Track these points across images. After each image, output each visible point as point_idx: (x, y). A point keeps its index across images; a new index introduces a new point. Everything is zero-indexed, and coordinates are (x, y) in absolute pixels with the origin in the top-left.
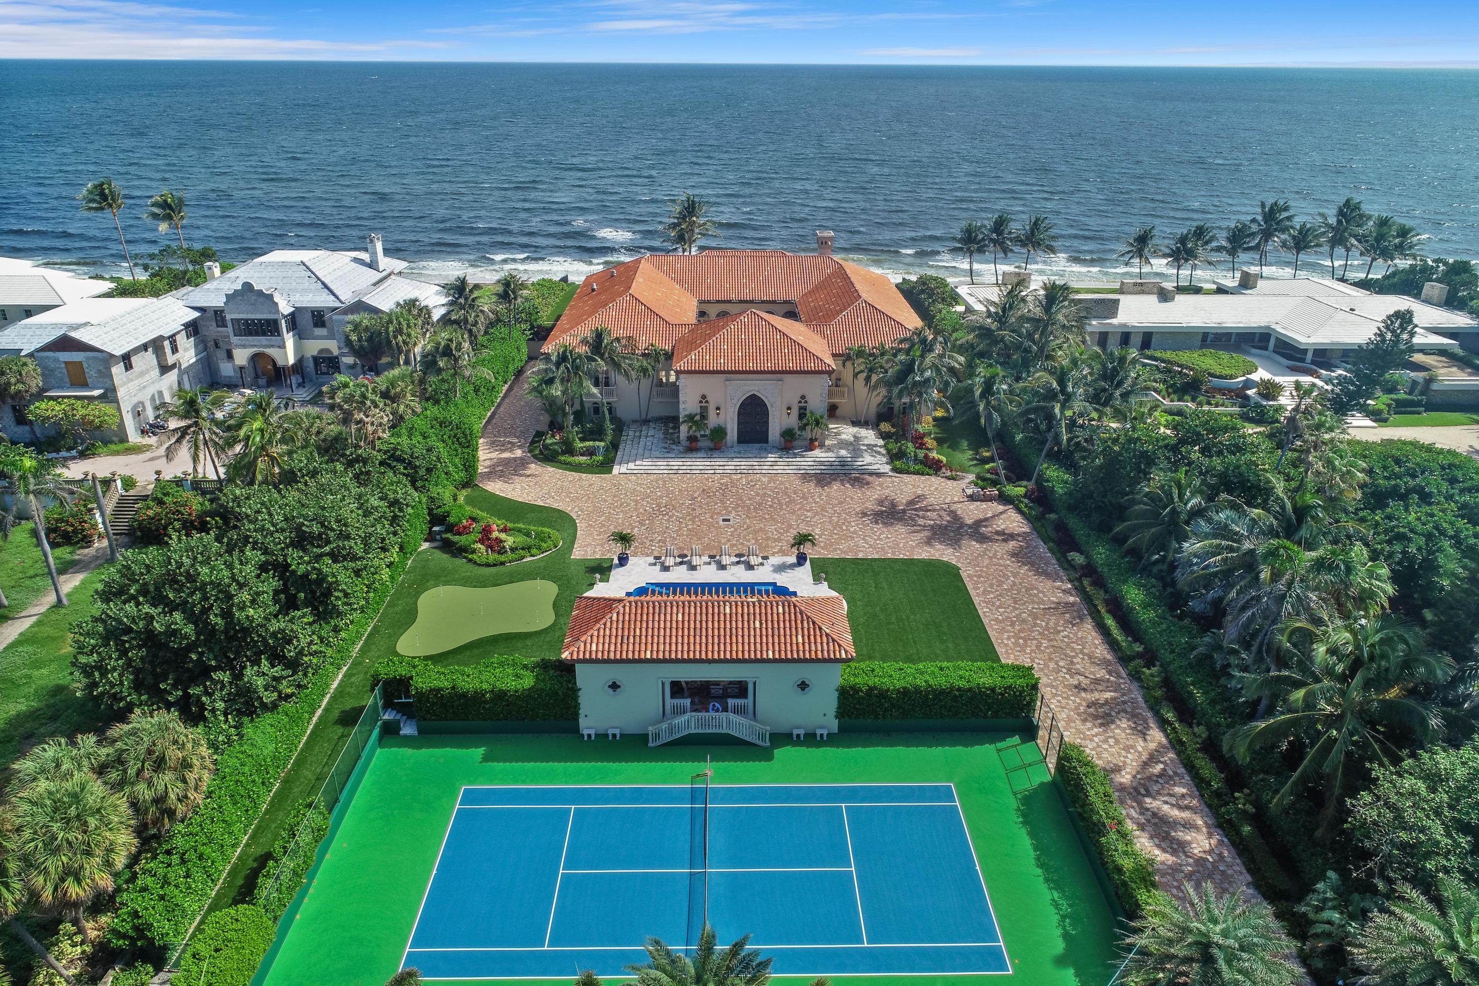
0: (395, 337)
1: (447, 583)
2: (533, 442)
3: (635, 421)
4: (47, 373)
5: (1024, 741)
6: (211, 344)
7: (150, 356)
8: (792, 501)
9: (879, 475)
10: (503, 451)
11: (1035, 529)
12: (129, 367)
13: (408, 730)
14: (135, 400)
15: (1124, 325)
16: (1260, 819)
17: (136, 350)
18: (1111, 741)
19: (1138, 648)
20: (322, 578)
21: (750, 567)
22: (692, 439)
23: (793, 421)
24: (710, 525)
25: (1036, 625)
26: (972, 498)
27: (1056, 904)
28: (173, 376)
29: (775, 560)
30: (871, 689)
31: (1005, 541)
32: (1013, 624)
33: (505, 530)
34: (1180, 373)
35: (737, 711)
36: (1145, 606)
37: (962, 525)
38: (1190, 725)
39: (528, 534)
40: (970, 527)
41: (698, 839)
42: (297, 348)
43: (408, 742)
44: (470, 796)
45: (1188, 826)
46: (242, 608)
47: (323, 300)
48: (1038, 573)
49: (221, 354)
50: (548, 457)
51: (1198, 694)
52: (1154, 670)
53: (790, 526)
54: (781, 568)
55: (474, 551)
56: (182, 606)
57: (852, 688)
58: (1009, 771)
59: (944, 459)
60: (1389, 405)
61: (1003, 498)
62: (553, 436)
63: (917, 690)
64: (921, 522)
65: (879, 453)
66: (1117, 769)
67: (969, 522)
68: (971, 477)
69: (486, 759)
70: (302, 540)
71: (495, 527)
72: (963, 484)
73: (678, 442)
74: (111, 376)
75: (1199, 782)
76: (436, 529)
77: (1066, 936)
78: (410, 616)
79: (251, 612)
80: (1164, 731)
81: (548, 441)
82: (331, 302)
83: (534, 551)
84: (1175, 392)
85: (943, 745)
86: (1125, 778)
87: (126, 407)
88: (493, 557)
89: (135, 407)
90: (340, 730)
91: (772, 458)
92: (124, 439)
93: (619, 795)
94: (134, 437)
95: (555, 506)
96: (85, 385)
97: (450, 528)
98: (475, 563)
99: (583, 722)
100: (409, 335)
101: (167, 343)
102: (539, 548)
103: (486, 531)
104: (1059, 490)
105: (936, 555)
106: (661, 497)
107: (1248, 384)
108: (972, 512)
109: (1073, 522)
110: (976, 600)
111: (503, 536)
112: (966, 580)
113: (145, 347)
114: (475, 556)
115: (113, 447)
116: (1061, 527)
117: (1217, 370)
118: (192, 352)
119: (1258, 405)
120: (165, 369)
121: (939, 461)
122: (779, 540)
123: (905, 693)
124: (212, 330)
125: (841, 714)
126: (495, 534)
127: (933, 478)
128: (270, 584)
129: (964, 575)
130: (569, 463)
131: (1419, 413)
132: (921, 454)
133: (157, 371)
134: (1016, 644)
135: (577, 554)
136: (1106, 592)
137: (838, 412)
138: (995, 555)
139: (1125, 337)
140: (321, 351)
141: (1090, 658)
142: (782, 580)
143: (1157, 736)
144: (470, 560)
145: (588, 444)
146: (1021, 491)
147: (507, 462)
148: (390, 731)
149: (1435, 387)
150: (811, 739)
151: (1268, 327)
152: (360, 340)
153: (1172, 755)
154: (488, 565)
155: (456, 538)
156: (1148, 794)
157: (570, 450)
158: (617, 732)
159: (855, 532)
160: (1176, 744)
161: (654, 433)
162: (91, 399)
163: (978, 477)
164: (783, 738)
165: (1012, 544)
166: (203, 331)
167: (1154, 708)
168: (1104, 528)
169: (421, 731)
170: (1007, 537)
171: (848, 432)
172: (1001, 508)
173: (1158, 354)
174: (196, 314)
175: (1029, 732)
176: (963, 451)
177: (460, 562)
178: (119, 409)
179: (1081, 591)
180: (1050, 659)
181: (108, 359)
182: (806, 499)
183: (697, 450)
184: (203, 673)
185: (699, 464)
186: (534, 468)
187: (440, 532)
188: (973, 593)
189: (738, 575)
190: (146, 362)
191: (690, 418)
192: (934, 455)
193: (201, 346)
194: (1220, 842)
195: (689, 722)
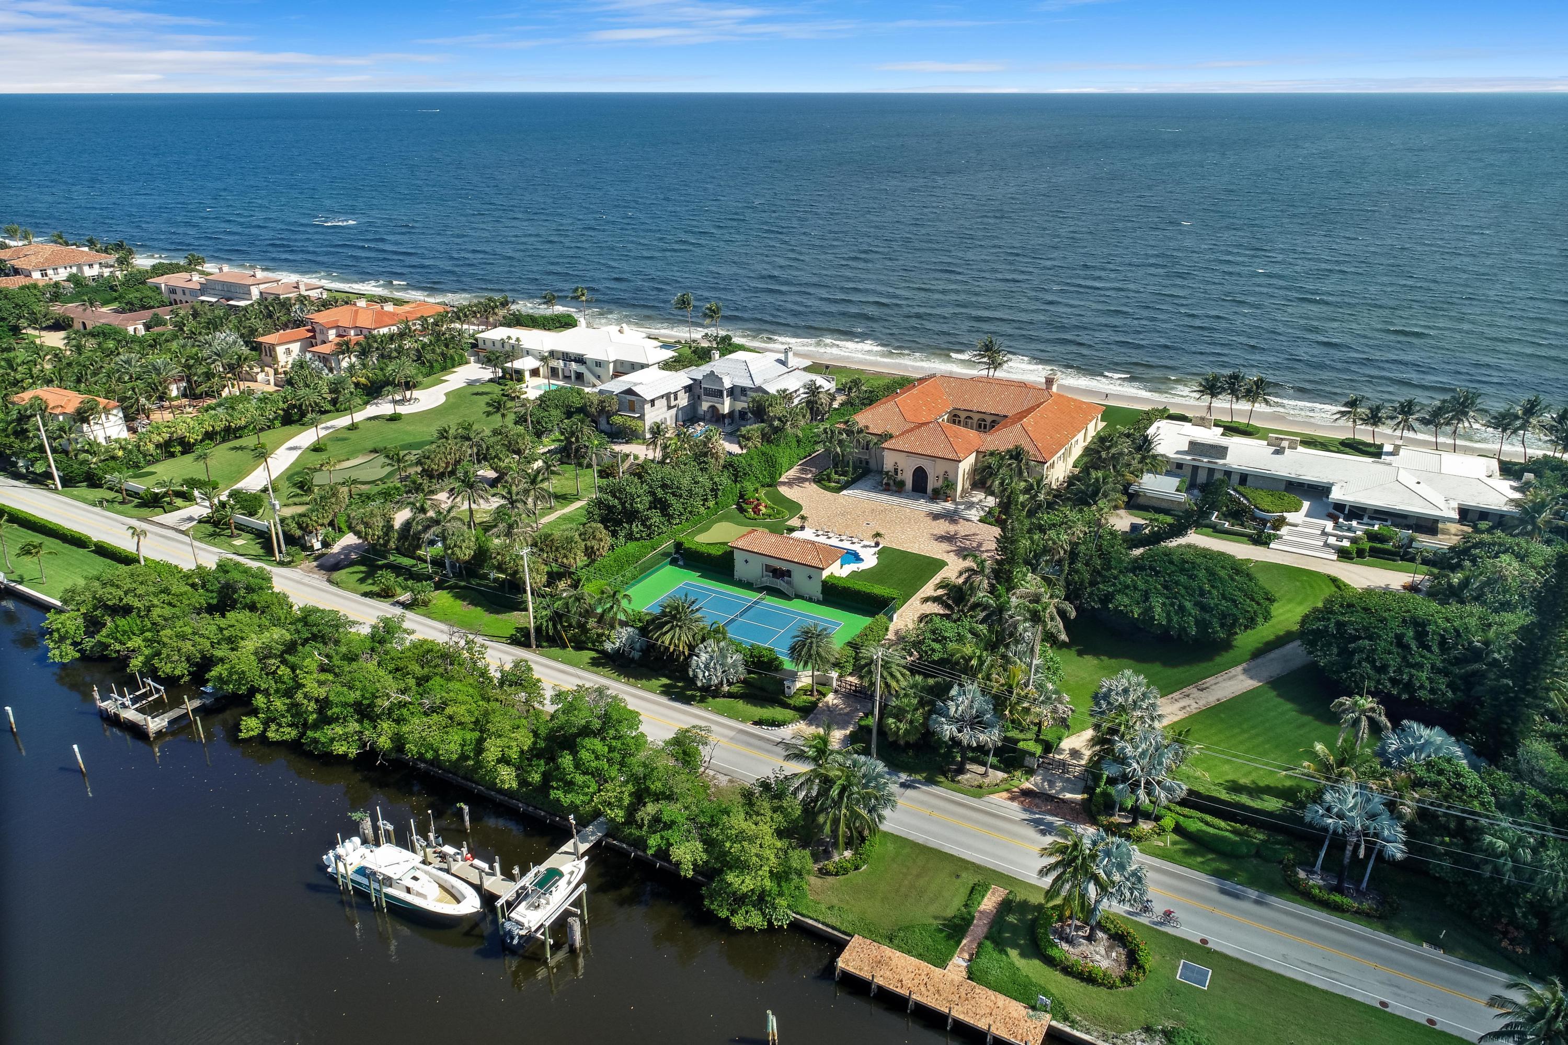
0: (771, 408)
1: (729, 522)
2: (819, 472)
4: (621, 403)
6: (694, 397)
7: (664, 401)
8: (910, 522)
9: (967, 521)
10: (800, 473)
12: (653, 405)
13: (681, 563)
14: (652, 421)
15: (1228, 466)
17: (658, 398)
20: (666, 500)
21: (853, 543)
22: (887, 484)
23: (939, 485)
24: (858, 525)
28: (674, 411)
29: (865, 543)
30: (832, 584)
33: (766, 507)
34: (1242, 503)
35: (786, 581)
39: (776, 511)
40: (976, 552)
41: (746, 612)
42: (731, 405)
43: (680, 567)
44: (685, 584)
47: (747, 383)
49: (697, 403)
50: (819, 480)
54: (866, 546)
55: (747, 512)
56: (619, 499)
57: (826, 581)
60: (1360, 549)
64: (959, 544)
65: (983, 511)
70: (664, 486)
71: (764, 505)
73: (882, 485)
74: (644, 409)
76: (740, 500)
78: (706, 530)
79: (639, 506)
81: (825, 473)
82: (750, 384)
83: (772, 518)
87: (648, 423)
88: (754, 516)
91: (922, 502)
92: (644, 438)
93: (730, 596)
94: (648, 438)
95: (800, 502)
96: (633, 411)
97: (744, 501)
98: (743, 516)
99: (735, 572)
101: (673, 395)
102: (775, 517)
103: (759, 506)
105: (944, 559)
106: (850, 509)
110: (936, 576)
112: (942, 570)
113: (662, 397)
114: (745, 514)
115: (638, 439)
117: (1266, 506)
118: (686, 400)
119: (1265, 532)
120: (670, 407)
124: (695, 391)
125: (823, 592)
126: (762, 508)
127: (995, 528)
128: (647, 499)
129: (944, 568)
130: (825, 486)
133: (666, 408)
135: (790, 522)
139: (1228, 473)
140: (741, 409)
142: (861, 551)
145: (841, 478)
147: (798, 479)
148: (675, 562)
150: (810, 600)
151: (1333, 484)
152: (757, 405)
154: (748, 518)
155: (744, 506)
157: (829, 480)
158: (745, 578)
159: (920, 541)
162: (635, 418)
164: (799, 595)
166: (692, 391)
169: (683, 563)
171: (978, 497)
173: (1242, 489)
174: (690, 382)
177: (740, 514)
178: (644, 424)
181: (645, 401)
182: (917, 523)
184: (619, 523)
185: (881, 497)
186: (809, 484)
187: (741, 503)
188: (939, 574)
189: (844, 544)
190: (661, 404)
191: (888, 473)
193: (690, 398)
195: (768, 581)
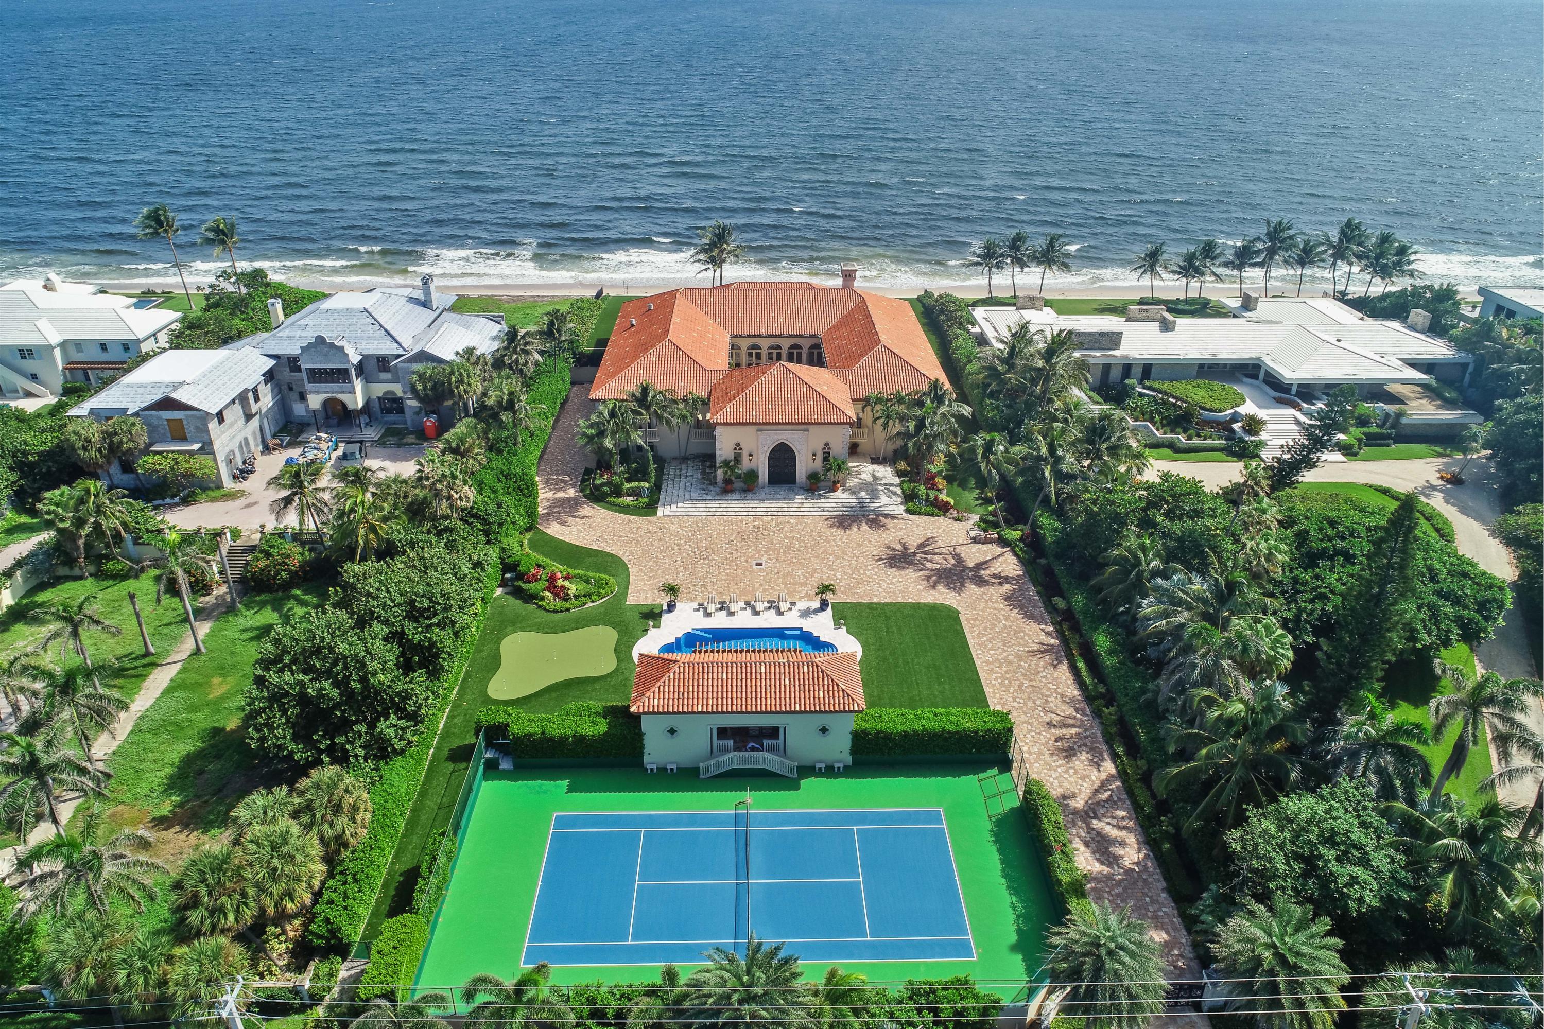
0: (457, 387)
1: (523, 629)
2: (583, 481)
3: (675, 458)
4: (152, 429)
5: (1001, 772)
6: (284, 388)
7: (239, 408)
8: (817, 544)
9: (893, 517)
10: (557, 490)
11: (1027, 572)
12: (221, 421)
13: (505, 765)
14: (227, 450)
15: (1125, 357)
16: (1177, 839)
17: (227, 406)
18: (1071, 771)
19: (1102, 689)
20: (433, 644)
21: (780, 613)
22: (727, 481)
23: (818, 465)
24: (746, 570)
25: (1020, 666)
26: (975, 540)
27: (1014, 907)
28: (255, 422)
29: (802, 605)
30: (878, 732)
31: (1000, 584)
32: (1000, 667)
33: (566, 578)
34: (1174, 405)
35: (771, 749)
36: (1111, 652)
37: (965, 568)
38: (1135, 759)
39: (587, 582)
40: (971, 570)
41: (742, 855)
42: (365, 391)
43: (510, 776)
44: (561, 822)
45: (1123, 844)
46: (375, 674)
47: (386, 348)
48: (1026, 616)
49: (294, 396)
50: (597, 497)
51: (1143, 736)
52: (1112, 709)
53: (815, 570)
54: (806, 613)
55: (542, 599)
56: (329, 675)
57: (864, 731)
58: (987, 798)
59: (952, 501)
60: (1359, 440)
61: (1002, 542)
62: (602, 476)
63: (915, 733)
64: (929, 565)
65: (894, 493)
66: (1073, 796)
67: (971, 565)
68: (976, 518)
69: (570, 790)
70: (415, 614)
71: (559, 575)
72: (968, 525)
73: (713, 483)
74: (207, 431)
75: (1137, 807)
76: (508, 576)
77: (1019, 931)
78: (494, 663)
79: (383, 678)
80: (1115, 762)
81: (598, 482)
82: (393, 349)
83: (594, 597)
84: (1168, 424)
85: (936, 776)
86: (1078, 803)
87: (221, 457)
88: (559, 604)
89: (227, 455)
90: (451, 766)
91: (799, 499)
92: (219, 486)
93: (677, 820)
94: (228, 484)
95: (608, 550)
96: (183, 439)
97: (521, 576)
98: (545, 609)
99: (646, 759)
100: (469, 385)
101: (250, 395)
102: (598, 595)
103: (552, 579)
104: (1049, 539)
105: (940, 600)
106: (701, 540)
107: (1235, 418)
108: (973, 555)
109: (1059, 569)
110: (971, 643)
111: (566, 584)
112: (964, 623)
113: (233, 401)
114: (544, 603)
115: (211, 493)
116: (1049, 572)
117: (1208, 403)
118: (270, 397)
119: (1242, 440)
120: (249, 417)
121: (948, 503)
122: (804, 584)
123: (905, 735)
124: (287, 375)
125: (854, 751)
126: (560, 582)
127: (941, 519)
128: (392, 654)
129: (962, 618)
130: (618, 505)
131: (1388, 445)
132: (932, 494)
133: (242, 420)
134: (1002, 684)
135: (632, 599)
136: (1081, 636)
137: (859, 450)
138: (991, 598)
139: (1127, 369)
140: (386, 393)
141: (1062, 696)
142: (808, 625)
143: (1109, 767)
144: (540, 607)
145: (635, 484)
146: (1018, 534)
147: (561, 503)
148: (491, 768)
149: (1404, 421)
150: (830, 771)
151: (1259, 359)
152: (425, 389)
153: (1118, 784)
154: (556, 611)
155: (526, 586)
156: (1096, 817)
157: (618, 492)
158: (674, 766)
159: (871, 577)
160: (1122, 774)
161: (692, 472)
162: (192, 453)
163: (982, 519)
164: (808, 770)
165: (1007, 587)
166: (277, 376)
167: (1109, 742)
168: (1084, 577)
169: (517, 766)
170: (1003, 580)
171: (867, 471)
172: (1000, 550)
173: (1156, 385)
174: (272, 362)
175: (1005, 765)
176: (971, 490)
177: (532, 607)
178: (215, 460)
179: (1060, 634)
180: (1029, 698)
181: (205, 417)
182: (829, 542)
183: (732, 491)
184: (345, 726)
185: (733, 507)
186: (587, 510)
187: (511, 579)
188: (968, 636)
189: (769, 620)
190: (235, 414)
191: (726, 463)
192: (943, 497)
193: (276, 390)
194: (1147, 856)
195: (733, 759)
